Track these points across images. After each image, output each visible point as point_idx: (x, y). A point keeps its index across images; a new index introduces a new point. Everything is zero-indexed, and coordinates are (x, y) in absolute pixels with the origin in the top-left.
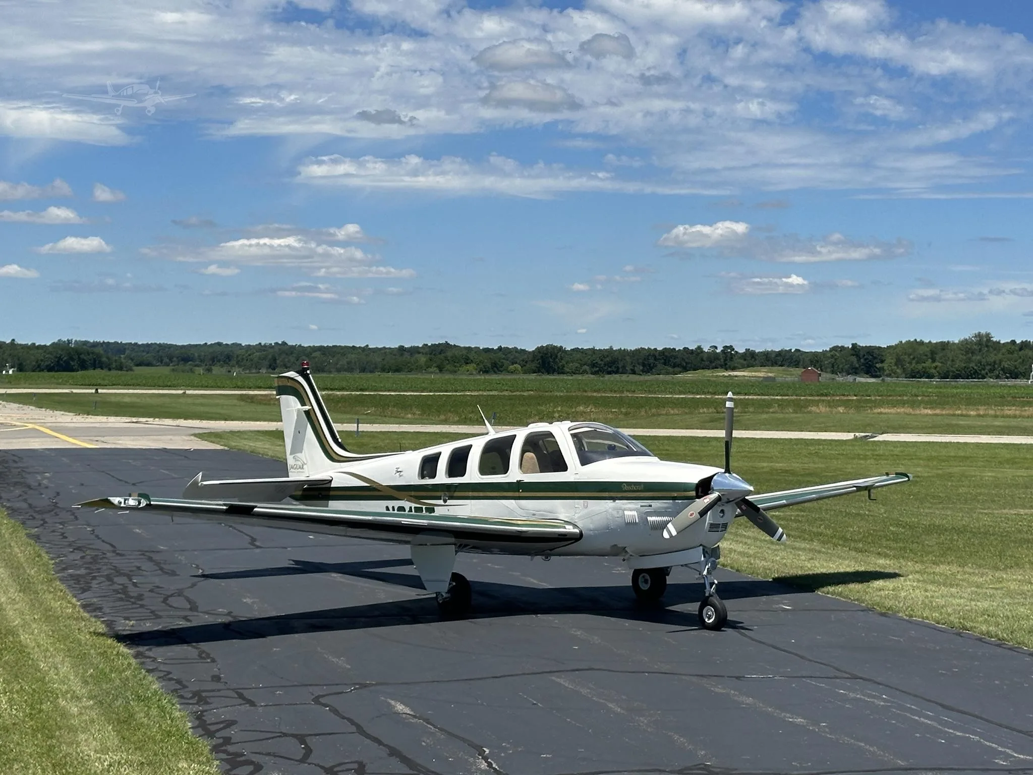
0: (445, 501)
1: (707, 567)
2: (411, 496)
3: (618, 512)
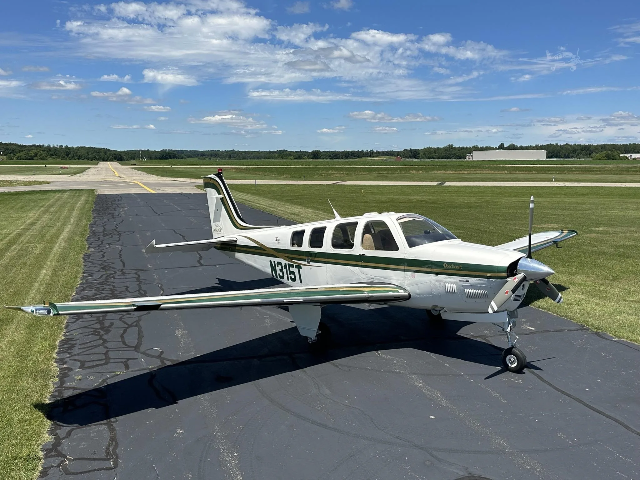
0: (309, 263)
1: (510, 326)
2: (286, 256)
3: (440, 284)
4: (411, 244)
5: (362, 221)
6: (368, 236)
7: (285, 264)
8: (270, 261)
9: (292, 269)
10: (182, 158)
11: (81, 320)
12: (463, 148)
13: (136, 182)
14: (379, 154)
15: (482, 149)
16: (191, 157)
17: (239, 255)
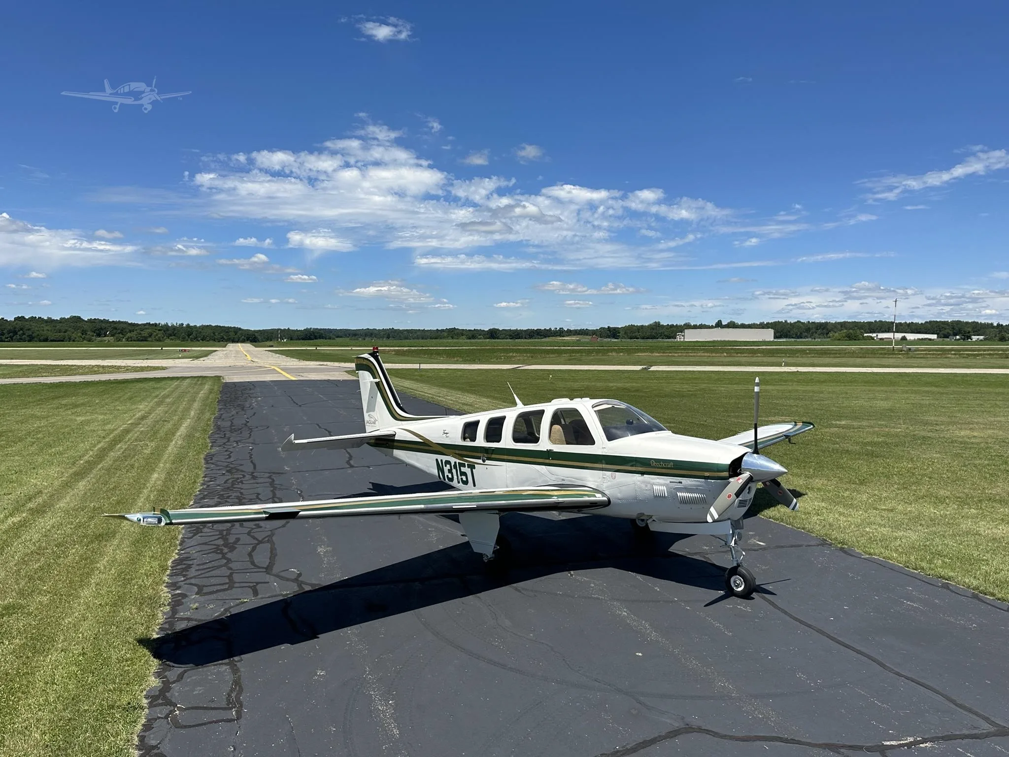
0: (484, 461)
1: (734, 538)
2: (456, 454)
3: (646, 486)
4: (610, 437)
5: (549, 409)
6: (557, 427)
7: (455, 463)
8: (437, 460)
9: (463, 469)
10: (330, 338)
11: (200, 535)
12: (672, 326)
13: (273, 367)
14: (570, 333)
15: (695, 327)
16: (341, 337)
17: (398, 453)
